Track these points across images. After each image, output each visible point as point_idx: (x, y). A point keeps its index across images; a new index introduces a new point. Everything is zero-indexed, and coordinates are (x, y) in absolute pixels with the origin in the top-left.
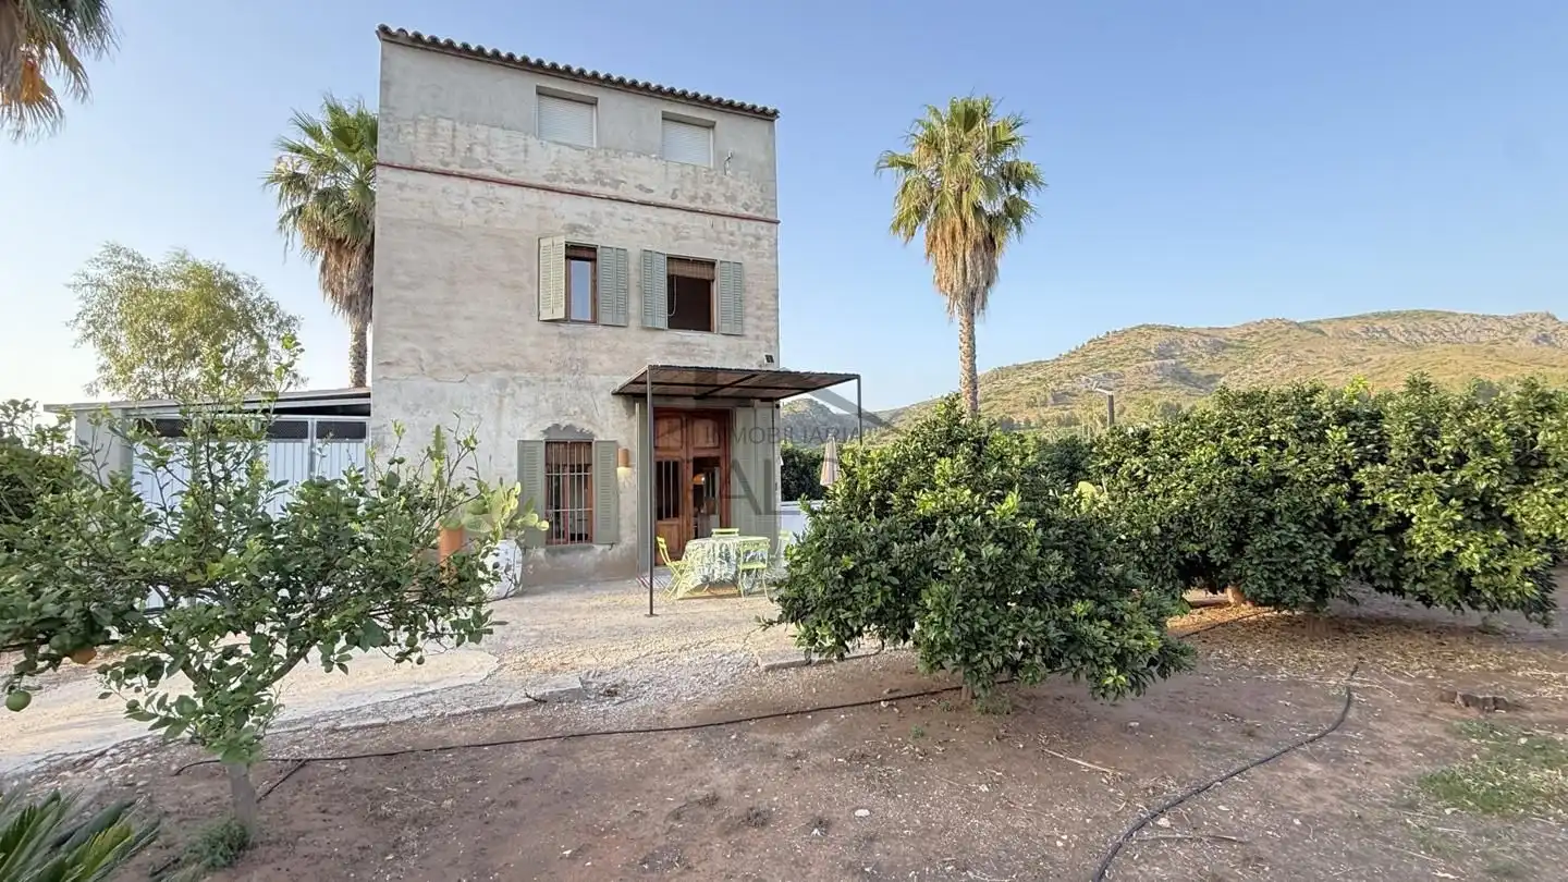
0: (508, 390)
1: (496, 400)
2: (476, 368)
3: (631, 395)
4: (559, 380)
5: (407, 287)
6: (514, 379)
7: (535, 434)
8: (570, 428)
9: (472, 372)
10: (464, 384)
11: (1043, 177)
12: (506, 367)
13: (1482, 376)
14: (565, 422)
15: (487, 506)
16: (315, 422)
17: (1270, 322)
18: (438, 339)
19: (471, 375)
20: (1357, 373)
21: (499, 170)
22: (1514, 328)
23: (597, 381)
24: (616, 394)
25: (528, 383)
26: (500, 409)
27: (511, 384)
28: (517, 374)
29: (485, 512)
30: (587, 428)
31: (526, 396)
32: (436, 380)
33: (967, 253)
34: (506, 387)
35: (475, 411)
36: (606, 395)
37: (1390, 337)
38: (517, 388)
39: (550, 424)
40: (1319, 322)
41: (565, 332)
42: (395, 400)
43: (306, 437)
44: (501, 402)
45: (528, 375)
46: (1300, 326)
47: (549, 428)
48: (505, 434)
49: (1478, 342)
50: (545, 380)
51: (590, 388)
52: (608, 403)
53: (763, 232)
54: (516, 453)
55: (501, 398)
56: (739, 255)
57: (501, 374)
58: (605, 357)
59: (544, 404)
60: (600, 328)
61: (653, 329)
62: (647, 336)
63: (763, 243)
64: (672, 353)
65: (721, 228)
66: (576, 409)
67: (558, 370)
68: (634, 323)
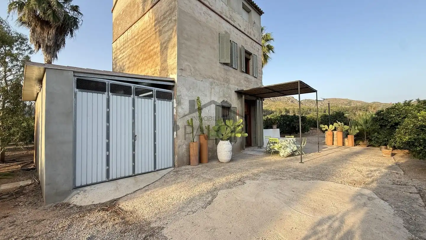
0: (213, 86)
2: (205, 77)
3: (240, 93)
4: (224, 85)
5: (186, 40)
10: (202, 82)
11: (274, 50)
12: (212, 78)
13: (286, 108)
14: (225, 100)
16: (155, 90)
18: (195, 63)
19: (204, 79)
21: (209, 4)
22: (288, 99)
23: (232, 86)
24: (235, 92)
25: (217, 85)
26: (211, 93)
27: (213, 84)
28: (215, 81)
30: (230, 102)
31: (217, 89)
32: (195, 79)
35: (205, 93)
36: (233, 92)
38: (215, 86)
39: (222, 100)
41: (225, 68)
42: (184, 85)
43: (153, 97)
44: (211, 90)
45: (217, 82)
49: (283, 101)
50: (221, 84)
51: (230, 89)
52: (234, 95)
53: (259, 48)
54: (215, 110)
55: (211, 89)
56: (256, 54)
57: (211, 80)
58: (233, 79)
59: (221, 93)
60: (232, 69)
61: (243, 72)
62: (241, 73)
63: (260, 51)
64: (245, 81)
65: (253, 44)
66: (228, 96)
67: (224, 81)
68: (239, 69)
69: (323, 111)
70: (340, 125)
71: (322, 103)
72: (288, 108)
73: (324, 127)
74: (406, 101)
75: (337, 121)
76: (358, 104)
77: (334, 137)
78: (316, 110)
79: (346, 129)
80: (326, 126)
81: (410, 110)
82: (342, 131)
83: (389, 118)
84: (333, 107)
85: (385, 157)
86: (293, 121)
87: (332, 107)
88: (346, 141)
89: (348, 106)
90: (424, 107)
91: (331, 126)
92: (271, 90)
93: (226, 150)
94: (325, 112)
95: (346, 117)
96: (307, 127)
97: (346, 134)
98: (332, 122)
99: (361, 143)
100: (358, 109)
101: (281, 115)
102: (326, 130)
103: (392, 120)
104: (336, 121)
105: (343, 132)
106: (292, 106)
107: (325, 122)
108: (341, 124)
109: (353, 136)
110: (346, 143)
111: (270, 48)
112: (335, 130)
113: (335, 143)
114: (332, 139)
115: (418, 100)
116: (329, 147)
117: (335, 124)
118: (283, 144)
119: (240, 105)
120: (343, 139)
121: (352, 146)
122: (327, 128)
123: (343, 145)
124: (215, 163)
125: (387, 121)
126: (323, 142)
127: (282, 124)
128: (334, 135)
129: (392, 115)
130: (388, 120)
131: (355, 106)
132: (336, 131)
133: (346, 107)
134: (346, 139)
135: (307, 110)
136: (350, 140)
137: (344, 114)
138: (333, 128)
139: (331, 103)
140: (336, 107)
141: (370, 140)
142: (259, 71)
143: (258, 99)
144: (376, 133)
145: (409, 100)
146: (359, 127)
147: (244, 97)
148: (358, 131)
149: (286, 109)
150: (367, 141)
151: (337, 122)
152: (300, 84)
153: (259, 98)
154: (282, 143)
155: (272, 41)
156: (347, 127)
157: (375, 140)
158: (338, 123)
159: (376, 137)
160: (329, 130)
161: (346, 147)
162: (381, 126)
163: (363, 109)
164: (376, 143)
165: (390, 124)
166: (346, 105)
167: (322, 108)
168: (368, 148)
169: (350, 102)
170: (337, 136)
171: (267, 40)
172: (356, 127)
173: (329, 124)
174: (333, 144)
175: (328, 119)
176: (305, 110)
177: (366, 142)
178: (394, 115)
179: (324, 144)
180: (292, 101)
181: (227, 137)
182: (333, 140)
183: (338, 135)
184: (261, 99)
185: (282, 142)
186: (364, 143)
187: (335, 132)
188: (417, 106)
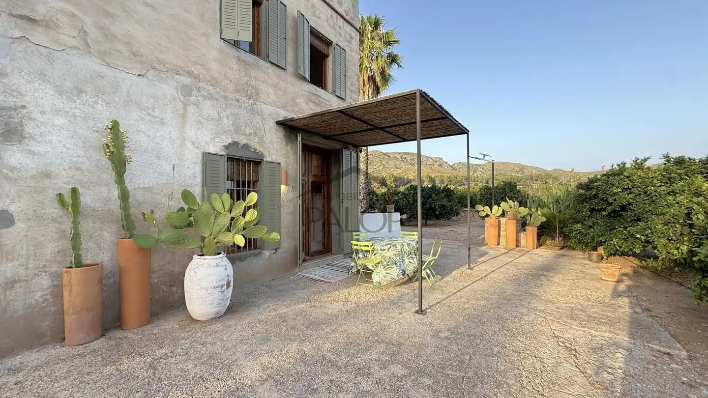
0: (193, 99)
1: (180, 106)
2: (158, 66)
3: (289, 127)
4: (238, 101)
6: (198, 89)
7: (216, 148)
8: (246, 147)
9: (154, 68)
10: (144, 79)
11: (401, 63)
12: (190, 74)
14: (243, 141)
15: (192, 219)
17: (376, 151)
19: (152, 72)
20: (399, 171)
23: (267, 109)
24: (279, 123)
25: (212, 98)
26: (184, 116)
27: (195, 93)
28: (201, 85)
29: (190, 225)
30: (259, 149)
31: (209, 109)
32: (108, 65)
33: (370, 93)
34: (190, 96)
35: (157, 113)
36: (272, 124)
37: (407, 161)
38: (200, 99)
39: (230, 141)
40: (389, 153)
41: (243, 58)
42: (42, 75)
44: (185, 109)
45: (210, 88)
46: (384, 154)
47: (230, 144)
48: (188, 144)
50: (225, 98)
51: (261, 114)
52: (273, 130)
53: (354, 35)
54: (200, 165)
55: (185, 106)
56: (343, 44)
57: (186, 80)
58: (271, 90)
59: (225, 120)
60: (268, 65)
61: (304, 79)
62: (298, 83)
63: (353, 41)
64: (311, 101)
65: (335, 20)
66: (251, 131)
67: (237, 91)
68: (290, 68)
69: (484, 181)
70: (513, 206)
71: (483, 169)
72: (433, 176)
73: (483, 211)
74: (638, 159)
75: (507, 198)
76: (534, 171)
77: (502, 229)
78: (474, 179)
79: (522, 215)
80: (487, 208)
81: (652, 178)
82: (515, 219)
83: (609, 195)
84: (499, 176)
85: (605, 280)
86: (431, 197)
87: (497, 175)
88: (522, 238)
89: (521, 174)
90: (679, 171)
91: (495, 207)
92: (365, 125)
93: (204, 284)
94: (487, 182)
95: (519, 191)
96: (455, 208)
97: (523, 225)
98: (497, 201)
99: (549, 242)
100: (534, 178)
101: (411, 186)
102: (487, 216)
103: (615, 200)
104: (505, 197)
105: (517, 220)
106: (439, 171)
107: (486, 199)
108: (515, 205)
109: (536, 229)
110: (523, 242)
111: (393, 59)
112: (503, 214)
113: (502, 240)
114: (497, 234)
115: (667, 157)
116: (491, 251)
117: (503, 204)
118: (386, 255)
119: (291, 157)
120: (517, 234)
121: (534, 249)
122: (489, 213)
123: (517, 246)
124: (169, 324)
125: (604, 201)
126: (480, 237)
127: (411, 202)
128: (502, 226)
129: (615, 188)
130: (607, 200)
131: (530, 174)
132: (505, 219)
133: (518, 175)
134: (522, 235)
135: (462, 179)
136: (529, 236)
137: (516, 186)
138: (500, 212)
139: (496, 169)
140: (504, 175)
141: (566, 237)
142: (352, 85)
143: (348, 148)
144: (579, 224)
145: (643, 158)
146: (546, 210)
147: (299, 139)
148: (544, 219)
149: (430, 177)
150: (561, 239)
151: (506, 201)
152: (421, 99)
153: (351, 146)
154: (384, 253)
155: (396, 45)
156: (524, 211)
157: (576, 237)
158: (508, 202)
159: (578, 232)
160: (492, 215)
161: (522, 251)
162: (592, 210)
163: (541, 180)
164: (577, 244)
165: (609, 209)
166: (517, 173)
167: (483, 176)
168: (562, 252)
169: (522, 168)
170: (506, 229)
171: (389, 43)
172: (539, 209)
173: (493, 203)
174: (498, 244)
175: (491, 194)
176: (458, 179)
177: (559, 240)
178: (619, 190)
179: (483, 243)
180: (440, 165)
181: (216, 243)
182: (499, 236)
183: (509, 227)
184: (354, 149)
185: (384, 250)
186: (555, 241)
187: (503, 220)
188: (664, 169)
